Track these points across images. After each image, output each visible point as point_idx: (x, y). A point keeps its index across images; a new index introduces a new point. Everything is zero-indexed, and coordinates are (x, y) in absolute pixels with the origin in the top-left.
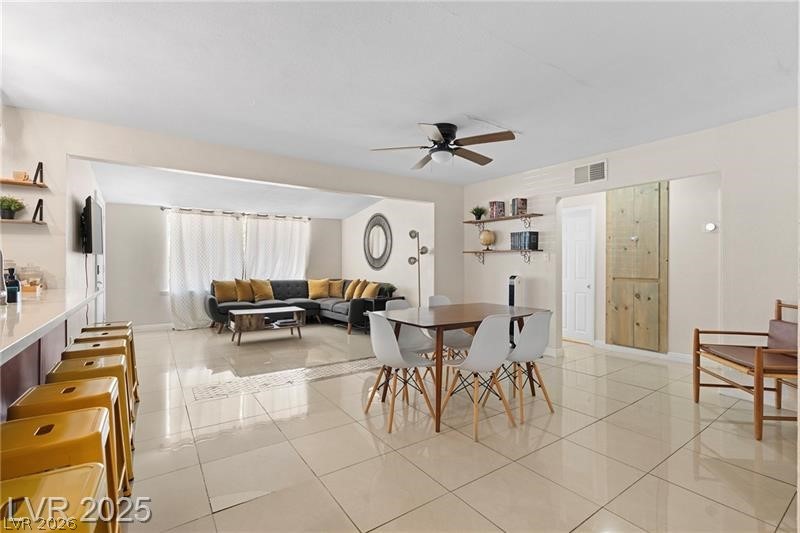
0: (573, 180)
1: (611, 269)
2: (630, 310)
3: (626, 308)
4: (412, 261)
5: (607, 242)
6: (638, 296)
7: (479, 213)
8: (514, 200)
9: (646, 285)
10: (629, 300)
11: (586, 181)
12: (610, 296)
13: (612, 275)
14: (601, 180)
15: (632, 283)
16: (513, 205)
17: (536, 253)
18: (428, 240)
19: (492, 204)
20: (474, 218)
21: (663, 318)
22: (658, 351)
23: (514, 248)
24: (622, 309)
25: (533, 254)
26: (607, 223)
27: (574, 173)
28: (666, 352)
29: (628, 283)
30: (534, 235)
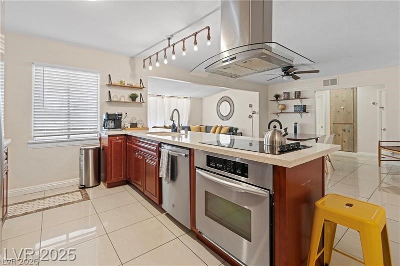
0: (323, 84)
1: (332, 120)
2: (341, 136)
3: (339, 135)
4: (250, 117)
5: (330, 109)
6: (344, 130)
7: (277, 97)
8: (295, 92)
9: (348, 126)
10: (341, 132)
11: (329, 85)
12: (332, 130)
13: (332, 122)
14: (335, 85)
15: (341, 125)
16: (295, 94)
17: (305, 113)
18: (256, 108)
19: (284, 93)
20: (275, 99)
21: (355, 139)
22: (353, 152)
23: (295, 111)
24: (337, 136)
25: (304, 114)
26: (330, 101)
27: (323, 82)
28: (356, 152)
29: (340, 125)
30: (305, 106)
